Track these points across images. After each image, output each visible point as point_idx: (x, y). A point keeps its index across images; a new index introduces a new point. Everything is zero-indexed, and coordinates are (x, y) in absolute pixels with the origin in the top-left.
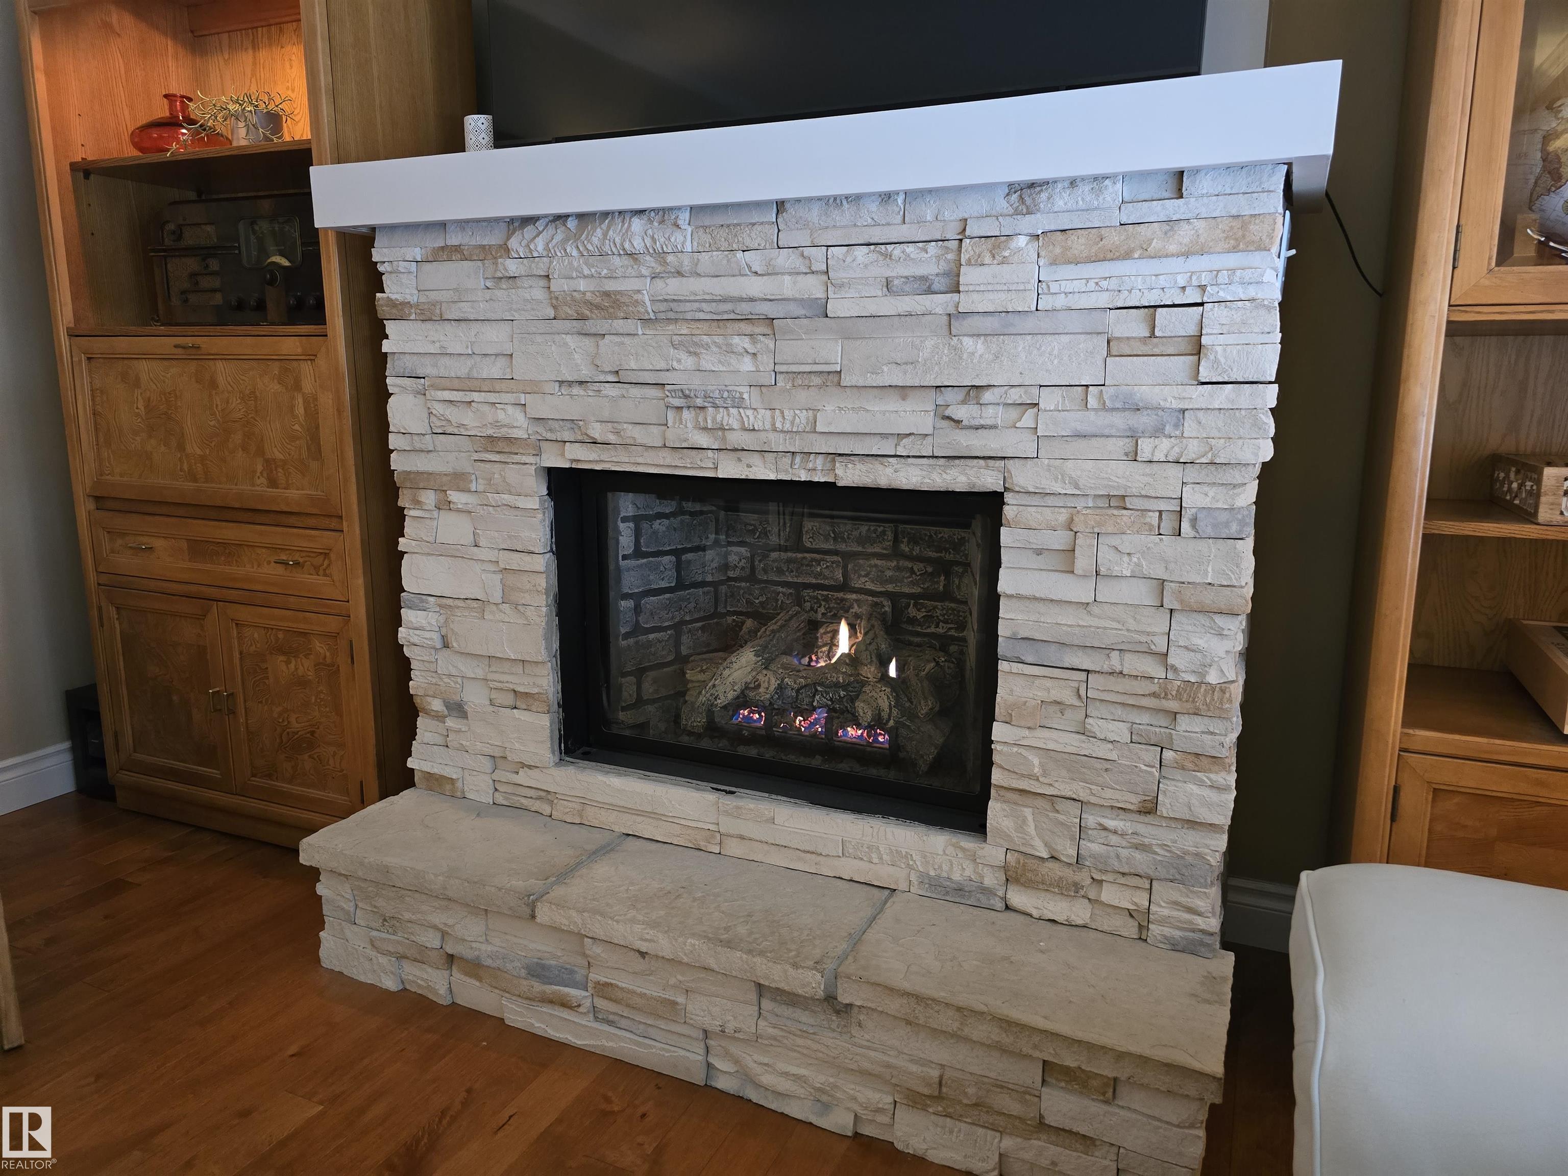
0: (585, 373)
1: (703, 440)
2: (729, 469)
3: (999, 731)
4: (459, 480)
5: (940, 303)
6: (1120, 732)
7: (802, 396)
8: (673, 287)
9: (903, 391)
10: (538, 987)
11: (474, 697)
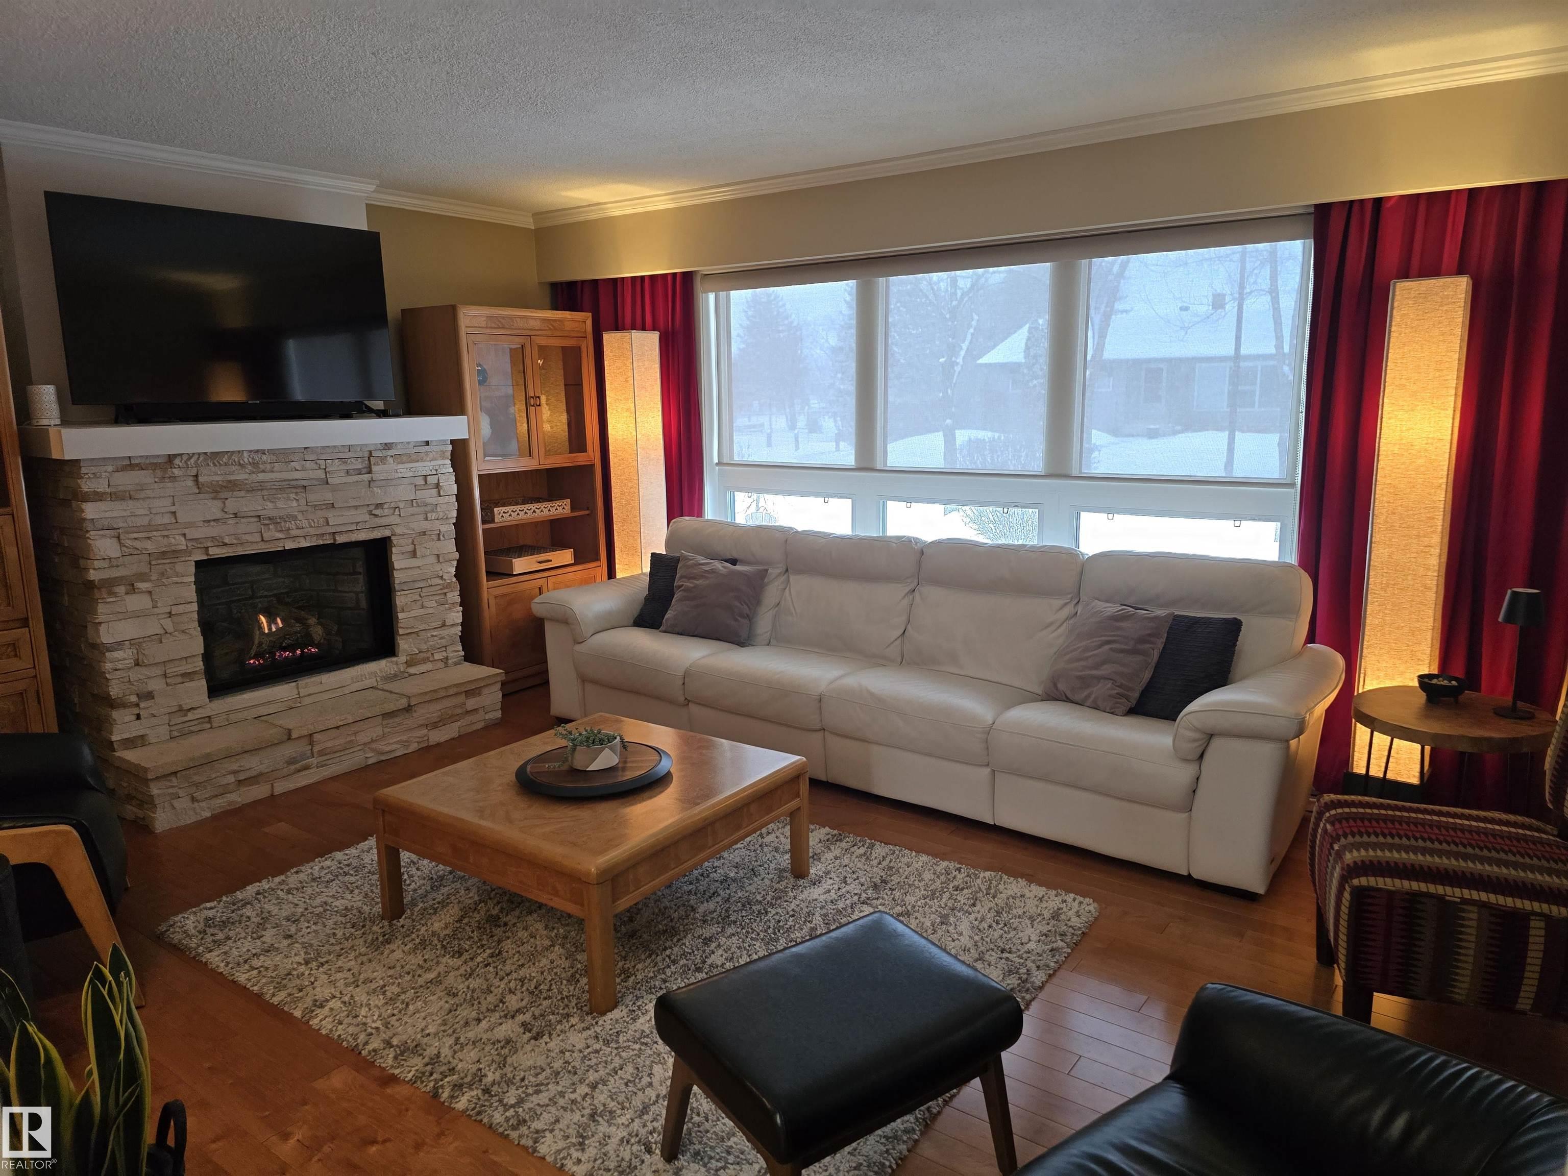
0: (219, 515)
1: (280, 535)
2: (290, 545)
4: (143, 577)
5: (366, 477)
6: (433, 604)
7: (320, 513)
8: (261, 477)
9: (356, 507)
10: (293, 767)
11: (156, 685)
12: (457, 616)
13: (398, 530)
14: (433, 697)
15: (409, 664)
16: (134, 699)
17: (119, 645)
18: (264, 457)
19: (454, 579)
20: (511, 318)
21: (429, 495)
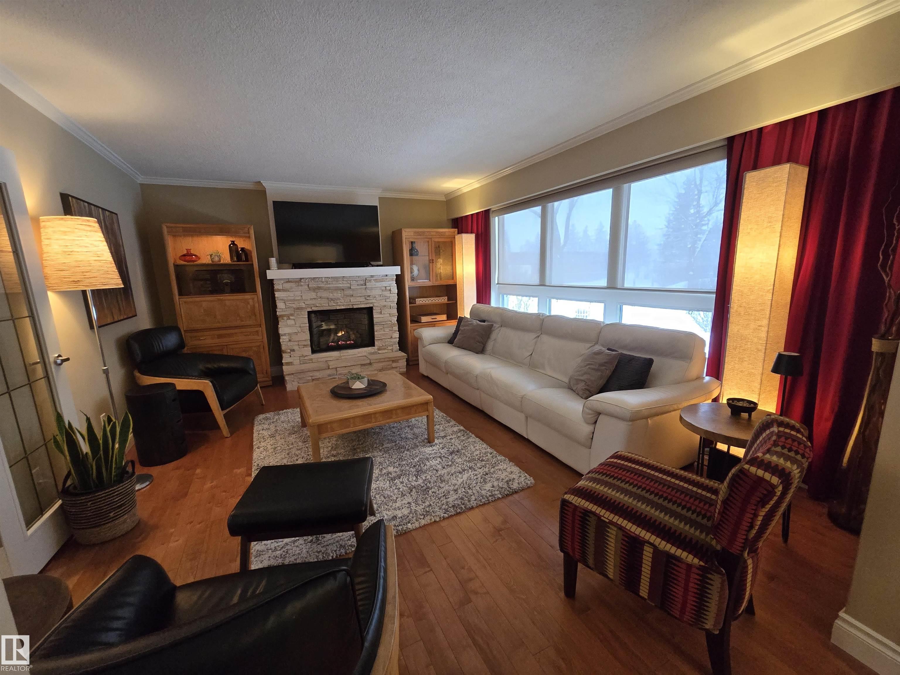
0: (316, 297)
1: (334, 304)
2: (338, 308)
3: (375, 333)
4: (292, 315)
5: (364, 287)
6: (388, 330)
7: (348, 298)
8: (329, 286)
9: (361, 296)
11: (296, 348)
12: (397, 335)
13: (375, 305)
14: (380, 361)
15: (379, 349)
16: (289, 351)
17: (285, 335)
18: (330, 280)
19: (396, 322)
20: (424, 232)
21: (387, 294)
